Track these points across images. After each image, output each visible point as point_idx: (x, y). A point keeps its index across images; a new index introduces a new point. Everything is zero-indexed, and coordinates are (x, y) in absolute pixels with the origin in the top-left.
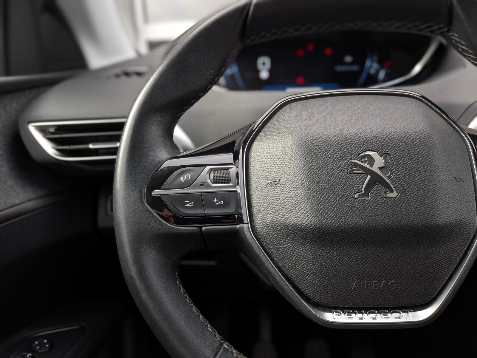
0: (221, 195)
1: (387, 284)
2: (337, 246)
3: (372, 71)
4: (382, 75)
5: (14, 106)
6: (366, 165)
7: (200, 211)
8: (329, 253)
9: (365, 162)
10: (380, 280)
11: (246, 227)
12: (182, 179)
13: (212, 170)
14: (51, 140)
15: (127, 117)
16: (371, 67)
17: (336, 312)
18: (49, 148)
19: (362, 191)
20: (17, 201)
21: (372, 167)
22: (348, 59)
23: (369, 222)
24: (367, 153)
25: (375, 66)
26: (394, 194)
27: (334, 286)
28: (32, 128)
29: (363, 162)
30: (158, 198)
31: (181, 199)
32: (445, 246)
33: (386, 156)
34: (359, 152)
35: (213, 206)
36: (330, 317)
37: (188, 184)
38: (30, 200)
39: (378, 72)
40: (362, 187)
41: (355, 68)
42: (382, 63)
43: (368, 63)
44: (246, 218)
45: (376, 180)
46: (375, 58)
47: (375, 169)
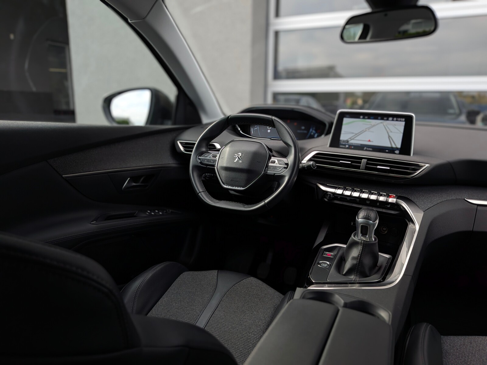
0: (213, 160)
1: (237, 180)
3: (312, 134)
4: (316, 135)
5: (174, 135)
7: (207, 163)
11: (216, 168)
12: (206, 155)
13: (213, 154)
14: (183, 146)
15: (196, 141)
16: (312, 132)
18: (182, 149)
20: (171, 163)
22: (303, 128)
25: (314, 131)
26: (241, 162)
28: (178, 142)
30: (199, 158)
31: (205, 160)
32: (252, 174)
34: (238, 153)
35: (211, 162)
36: (225, 186)
37: (207, 157)
38: (174, 164)
39: (314, 134)
41: (305, 132)
42: (316, 130)
43: (311, 130)
44: (216, 165)
45: (239, 159)
46: (314, 128)
47: (239, 156)
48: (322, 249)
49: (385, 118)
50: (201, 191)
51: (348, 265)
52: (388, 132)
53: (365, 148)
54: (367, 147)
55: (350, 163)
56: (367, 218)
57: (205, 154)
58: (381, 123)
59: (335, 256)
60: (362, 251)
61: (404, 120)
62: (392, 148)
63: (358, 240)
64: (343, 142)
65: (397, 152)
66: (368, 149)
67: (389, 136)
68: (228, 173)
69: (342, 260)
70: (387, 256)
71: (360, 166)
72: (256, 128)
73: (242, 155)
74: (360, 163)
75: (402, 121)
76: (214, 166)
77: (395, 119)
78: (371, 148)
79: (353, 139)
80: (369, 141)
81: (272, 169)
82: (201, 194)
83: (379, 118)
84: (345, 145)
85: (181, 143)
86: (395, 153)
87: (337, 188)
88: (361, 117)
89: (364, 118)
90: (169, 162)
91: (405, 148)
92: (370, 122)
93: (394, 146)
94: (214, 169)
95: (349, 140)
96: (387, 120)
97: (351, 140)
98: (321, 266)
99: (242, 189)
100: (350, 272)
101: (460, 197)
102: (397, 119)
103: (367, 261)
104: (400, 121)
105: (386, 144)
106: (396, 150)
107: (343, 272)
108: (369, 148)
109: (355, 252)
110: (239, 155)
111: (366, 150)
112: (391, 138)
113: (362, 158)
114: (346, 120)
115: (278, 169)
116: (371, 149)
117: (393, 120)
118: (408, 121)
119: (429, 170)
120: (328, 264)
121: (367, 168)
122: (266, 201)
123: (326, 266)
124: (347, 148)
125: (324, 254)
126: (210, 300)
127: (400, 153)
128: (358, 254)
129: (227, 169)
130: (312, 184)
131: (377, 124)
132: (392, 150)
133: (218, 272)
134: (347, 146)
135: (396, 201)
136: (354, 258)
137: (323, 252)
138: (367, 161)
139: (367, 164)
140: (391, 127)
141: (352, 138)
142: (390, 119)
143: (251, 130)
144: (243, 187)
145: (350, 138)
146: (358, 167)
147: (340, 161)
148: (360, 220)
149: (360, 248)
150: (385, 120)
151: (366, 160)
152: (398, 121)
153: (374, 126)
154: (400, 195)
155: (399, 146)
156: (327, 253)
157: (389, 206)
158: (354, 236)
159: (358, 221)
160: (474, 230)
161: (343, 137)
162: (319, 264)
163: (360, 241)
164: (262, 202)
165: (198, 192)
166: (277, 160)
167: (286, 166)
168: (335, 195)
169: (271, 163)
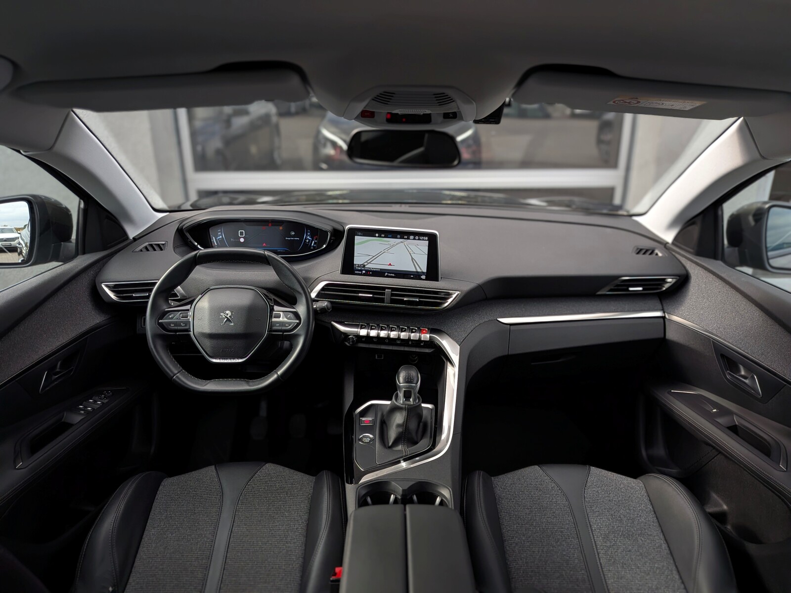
0: (184, 322)
1: (231, 351)
4: (313, 243)
5: (92, 272)
7: (176, 328)
10: (229, 350)
11: (191, 333)
12: (170, 317)
13: (181, 313)
14: (113, 291)
16: (306, 239)
17: (216, 359)
18: (112, 295)
19: (223, 323)
22: (293, 233)
23: (224, 332)
24: (227, 311)
25: (309, 238)
26: (233, 324)
27: (216, 351)
28: (103, 286)
30: (161, 323)
31: (169, 323)
35: (181, 326)
36: (214, 361)
37: (172, 318)
41: (297, 239)
42: (313, 238)
43: (305, 237)
44: (191, 330)
45: (228, 320)
46: (309, 234)
47: (228, 316)
48: (356, 415)
49: (406, 237)
50: (176, 372)
51: (392, 434)
52: (410, 254)
53: (386, 274)
54: (388, 273)
55: (371, 295)
56: (408, 380)
57: (169, 315)
58: (401, 242)
59: (374, 421)
60: (407, 416)
61: (427, 238)
62: (417, 272)
63: (402, 406)
64: (358, 267)
65: (423, 277)
66: (389, 275)
67: (412, 259)
68: (214, 342)
69: (384, 425)
70: (430, 406)
71: (384, 299)
72: (221, 237)
73: (232, 313)
74: (383, 294)
75: (425, 240)
76: (188, 330)
77: (417, 237)
78: (393, 273)
79: (370, 263)
80: (390, 265)
81: (278, 326)
82: (177, 377)
83: (399, 236)
84: (361, 270)
85: (107, 286)
86: (421, 279)
87: (360, 327)
88: (377, 235)
89: (380, 236)
90: (94, 319)
91: (433, 272)
92: (389, 241)
93: (419, 270)
94: (189, 335)
95: (365, 264)
96: (408, 238)
97: (368, 263)
98: (363, 442)
99: (240, 361)
100: (396, 442)
101: (492, 318)
102: (419, 238)
103: (413, 425)
104: (423, 240)
105: (411, 268)
106: (422, 275)
107: (389, 444)
108: (391, 273)
109: (399, 418)
110: (227, 314)
111: (388, 276)
112: (415, 260)
113: (384, 289)
114: (358, 239)
115: (287, 326)
116: (393, 275)
117: (414, 239)
118: (432, 240)
119: (461, 297)
120: (370, 438)
121: (393, 301)
122: (279, 373)
123: (370, 441)
124: (364, 275)
125: (361, 423)
126: (221, 514)
127: (426, 279)
128: (403, 420)
129: (211, 336)
130: (325, 322)
131: (397, 244)
132: (416, 276)
133: (215, 467)
134: (364, 272)
135: (430, 336)
136: (398, 426)
137: (360, 419)
138: (392, 291)
139: (392, 295)
140: (413, 248)
141: (368, 262)
142: (412, 237)
143: (212, 240)
144: (241, 358)
145: (366, 262)
146: (382, 300)
147: (360, 295)
148: (402, 384)
149: (404, 413)
150: (405, 239)
151: (390, 290)
152: (421, 240)
153: (393, 246)
154: (431, 327)
155: (425, 270)
156: (363, 419)
157: (422, 344)
158: (396, 400)
159: (399, 386)
160: (509, 353)
161: (358, 260)
162: (360, 440)
163: (404, 406)
164: (273, 375)
165: (172, 375)
166: (283, 311)
167: (298, 321)
168: (358, 337)
169: (275, 317)
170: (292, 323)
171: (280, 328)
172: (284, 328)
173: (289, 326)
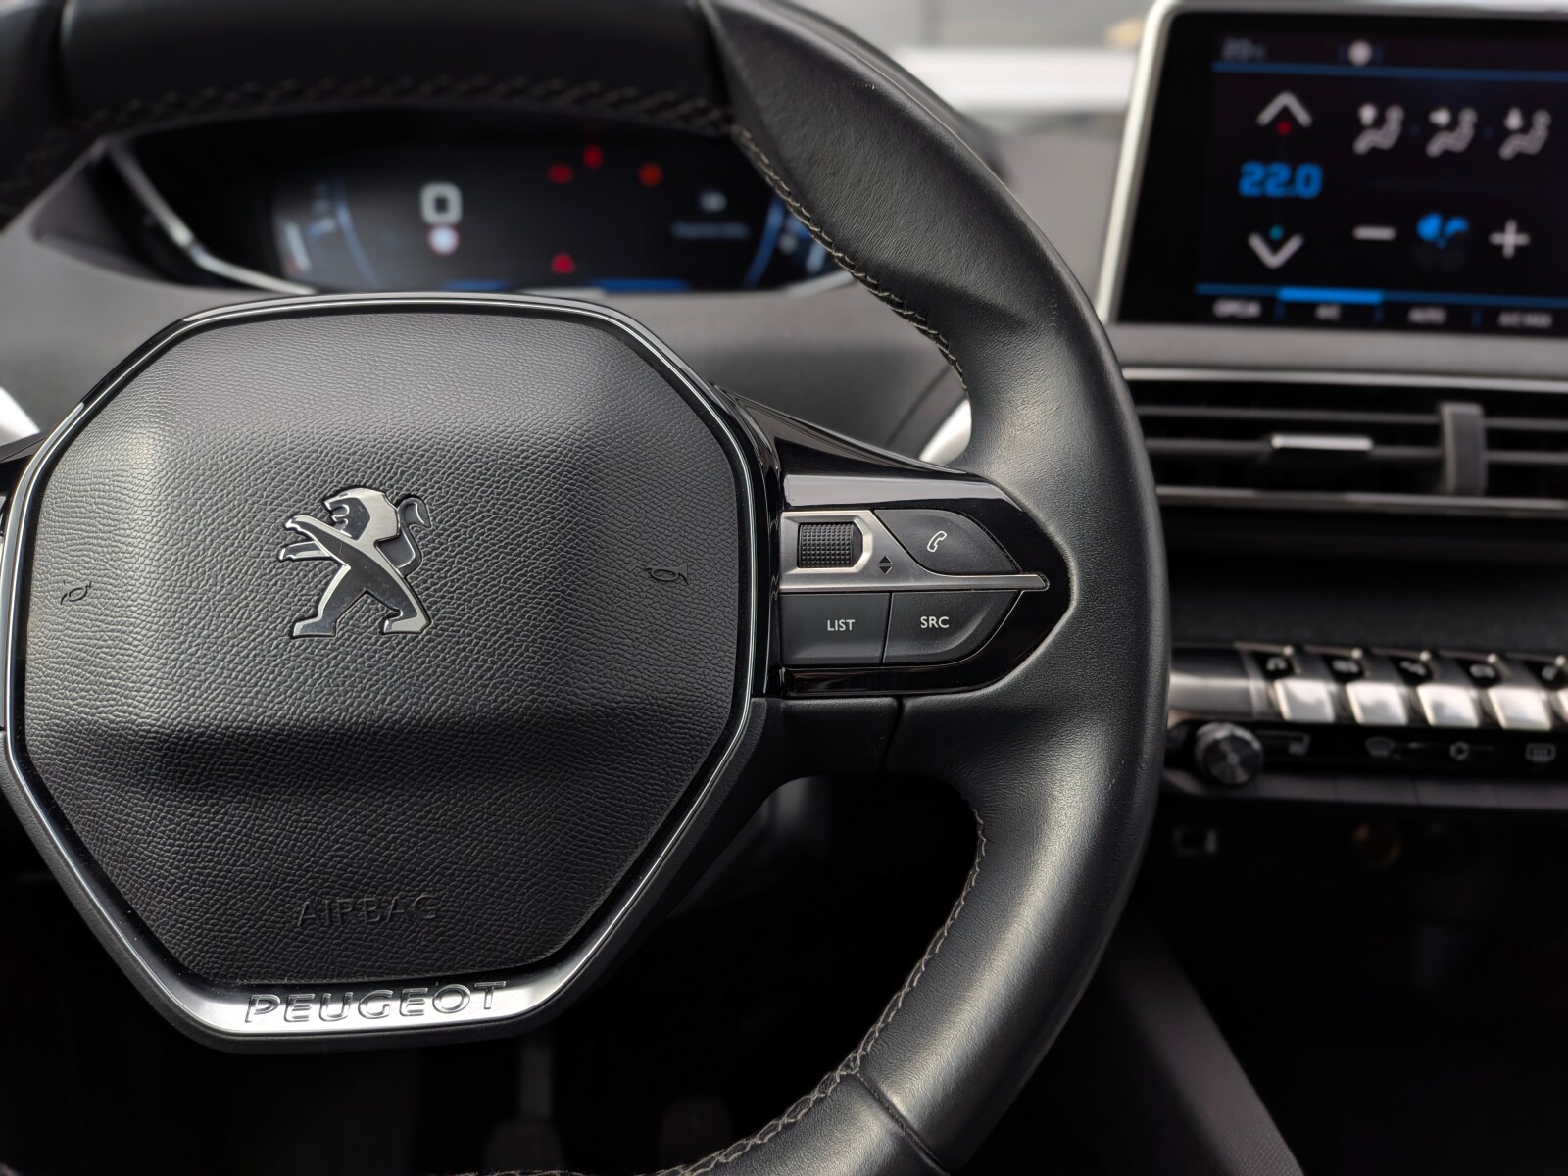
1: (407, 906)
2: (238, 793)
3: (788, 244)
4: (816, 257)
6: (341, 534)
8: (216, 813)
9: (341, 522)
10: (383, 893)
16: (783, 230)
17: (262, 1001)
19: (315, 615)
21: (356, 537)
22: (714, 202)
23: (323, 710)
24: (351, 494)
26: (417, 623)
27: (241, 918)
29: (333, 524)
32: (595, 778)
33: (411, 505)
34: (328, 489)
39: (804, 248)
40: (318, 601)
41: (735, 231)
43: (774, 219)
44: (2, 712)
47: (365, 544)
55: (1362, 444)
71: (1437, 466)
72: (328, 223)
74: (1431, 435)
87: (1251, 669)
113: (1430, 400)
115: (945, 635)
121: (1503, 481)
138: (1485, 415)
139: (1497, 439)
143: (282, 244)
146: (1425, 476)
147: (1279, 441)
151: (1472, 410)
166: (872, 507)
167: (1034, 581)
168: (1270, 725)
169: (806, 557)
170: (981, 596)
171: (867, 652)
172: (899, 650)
173: (956, 626)
